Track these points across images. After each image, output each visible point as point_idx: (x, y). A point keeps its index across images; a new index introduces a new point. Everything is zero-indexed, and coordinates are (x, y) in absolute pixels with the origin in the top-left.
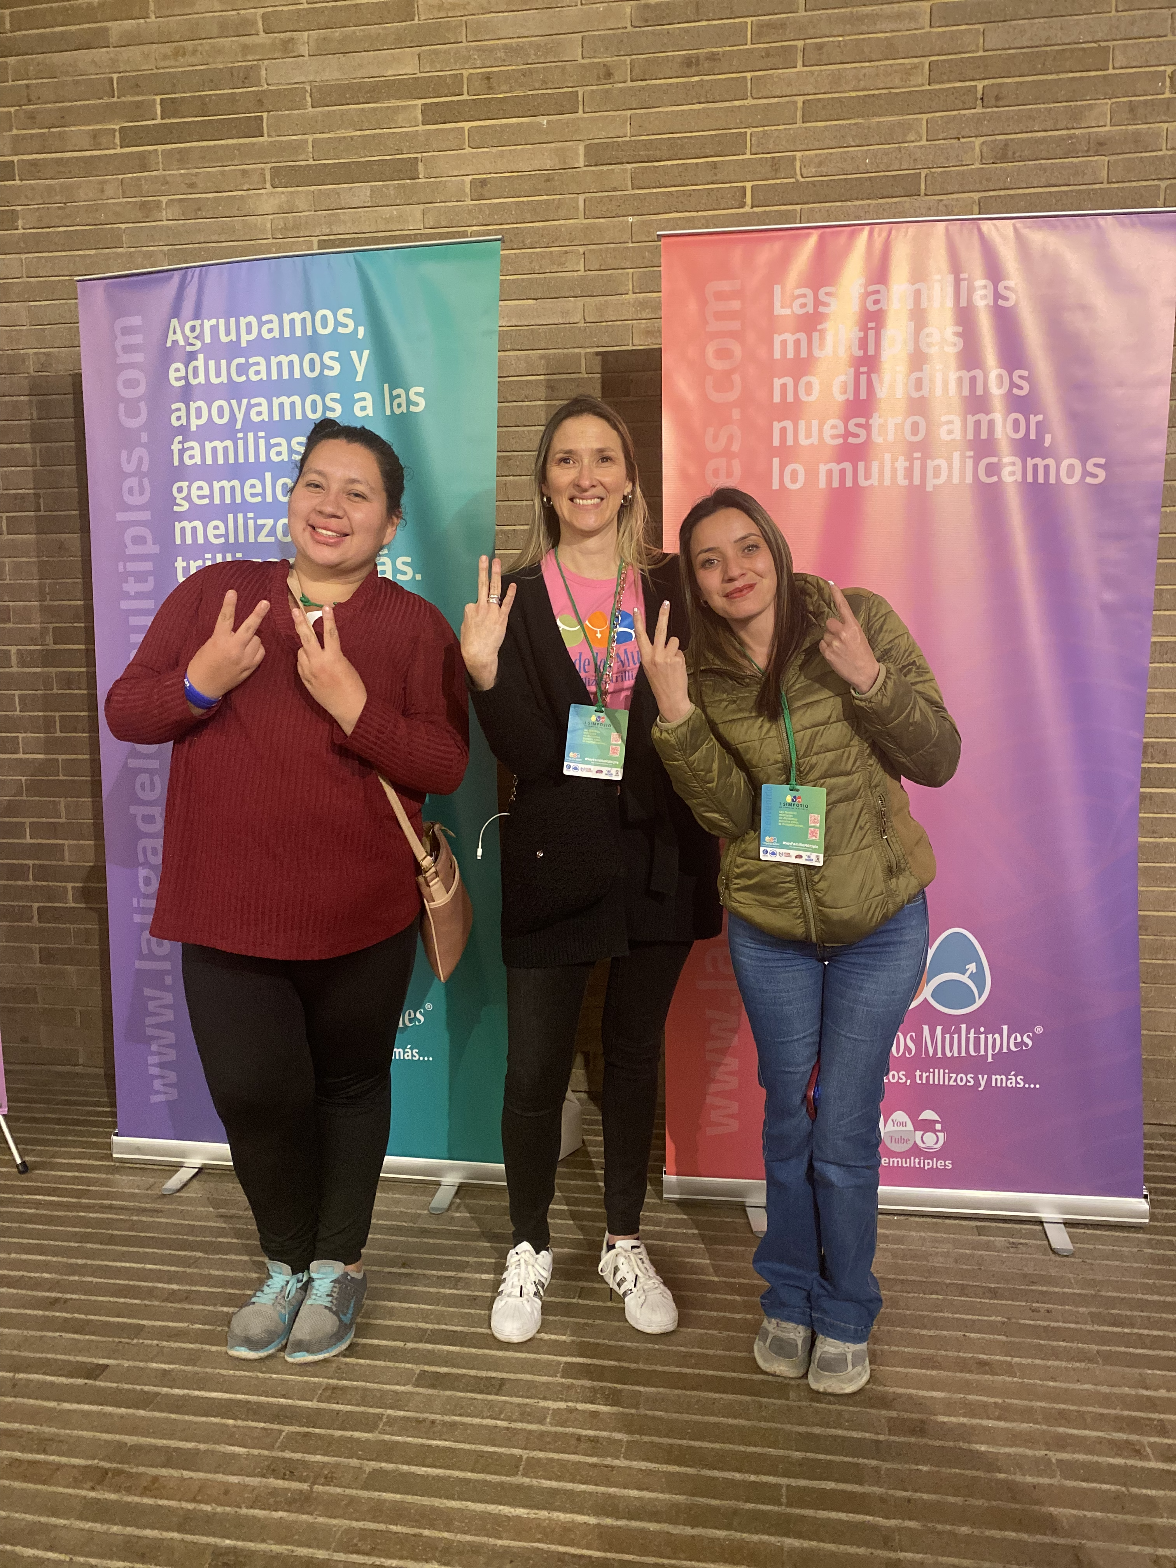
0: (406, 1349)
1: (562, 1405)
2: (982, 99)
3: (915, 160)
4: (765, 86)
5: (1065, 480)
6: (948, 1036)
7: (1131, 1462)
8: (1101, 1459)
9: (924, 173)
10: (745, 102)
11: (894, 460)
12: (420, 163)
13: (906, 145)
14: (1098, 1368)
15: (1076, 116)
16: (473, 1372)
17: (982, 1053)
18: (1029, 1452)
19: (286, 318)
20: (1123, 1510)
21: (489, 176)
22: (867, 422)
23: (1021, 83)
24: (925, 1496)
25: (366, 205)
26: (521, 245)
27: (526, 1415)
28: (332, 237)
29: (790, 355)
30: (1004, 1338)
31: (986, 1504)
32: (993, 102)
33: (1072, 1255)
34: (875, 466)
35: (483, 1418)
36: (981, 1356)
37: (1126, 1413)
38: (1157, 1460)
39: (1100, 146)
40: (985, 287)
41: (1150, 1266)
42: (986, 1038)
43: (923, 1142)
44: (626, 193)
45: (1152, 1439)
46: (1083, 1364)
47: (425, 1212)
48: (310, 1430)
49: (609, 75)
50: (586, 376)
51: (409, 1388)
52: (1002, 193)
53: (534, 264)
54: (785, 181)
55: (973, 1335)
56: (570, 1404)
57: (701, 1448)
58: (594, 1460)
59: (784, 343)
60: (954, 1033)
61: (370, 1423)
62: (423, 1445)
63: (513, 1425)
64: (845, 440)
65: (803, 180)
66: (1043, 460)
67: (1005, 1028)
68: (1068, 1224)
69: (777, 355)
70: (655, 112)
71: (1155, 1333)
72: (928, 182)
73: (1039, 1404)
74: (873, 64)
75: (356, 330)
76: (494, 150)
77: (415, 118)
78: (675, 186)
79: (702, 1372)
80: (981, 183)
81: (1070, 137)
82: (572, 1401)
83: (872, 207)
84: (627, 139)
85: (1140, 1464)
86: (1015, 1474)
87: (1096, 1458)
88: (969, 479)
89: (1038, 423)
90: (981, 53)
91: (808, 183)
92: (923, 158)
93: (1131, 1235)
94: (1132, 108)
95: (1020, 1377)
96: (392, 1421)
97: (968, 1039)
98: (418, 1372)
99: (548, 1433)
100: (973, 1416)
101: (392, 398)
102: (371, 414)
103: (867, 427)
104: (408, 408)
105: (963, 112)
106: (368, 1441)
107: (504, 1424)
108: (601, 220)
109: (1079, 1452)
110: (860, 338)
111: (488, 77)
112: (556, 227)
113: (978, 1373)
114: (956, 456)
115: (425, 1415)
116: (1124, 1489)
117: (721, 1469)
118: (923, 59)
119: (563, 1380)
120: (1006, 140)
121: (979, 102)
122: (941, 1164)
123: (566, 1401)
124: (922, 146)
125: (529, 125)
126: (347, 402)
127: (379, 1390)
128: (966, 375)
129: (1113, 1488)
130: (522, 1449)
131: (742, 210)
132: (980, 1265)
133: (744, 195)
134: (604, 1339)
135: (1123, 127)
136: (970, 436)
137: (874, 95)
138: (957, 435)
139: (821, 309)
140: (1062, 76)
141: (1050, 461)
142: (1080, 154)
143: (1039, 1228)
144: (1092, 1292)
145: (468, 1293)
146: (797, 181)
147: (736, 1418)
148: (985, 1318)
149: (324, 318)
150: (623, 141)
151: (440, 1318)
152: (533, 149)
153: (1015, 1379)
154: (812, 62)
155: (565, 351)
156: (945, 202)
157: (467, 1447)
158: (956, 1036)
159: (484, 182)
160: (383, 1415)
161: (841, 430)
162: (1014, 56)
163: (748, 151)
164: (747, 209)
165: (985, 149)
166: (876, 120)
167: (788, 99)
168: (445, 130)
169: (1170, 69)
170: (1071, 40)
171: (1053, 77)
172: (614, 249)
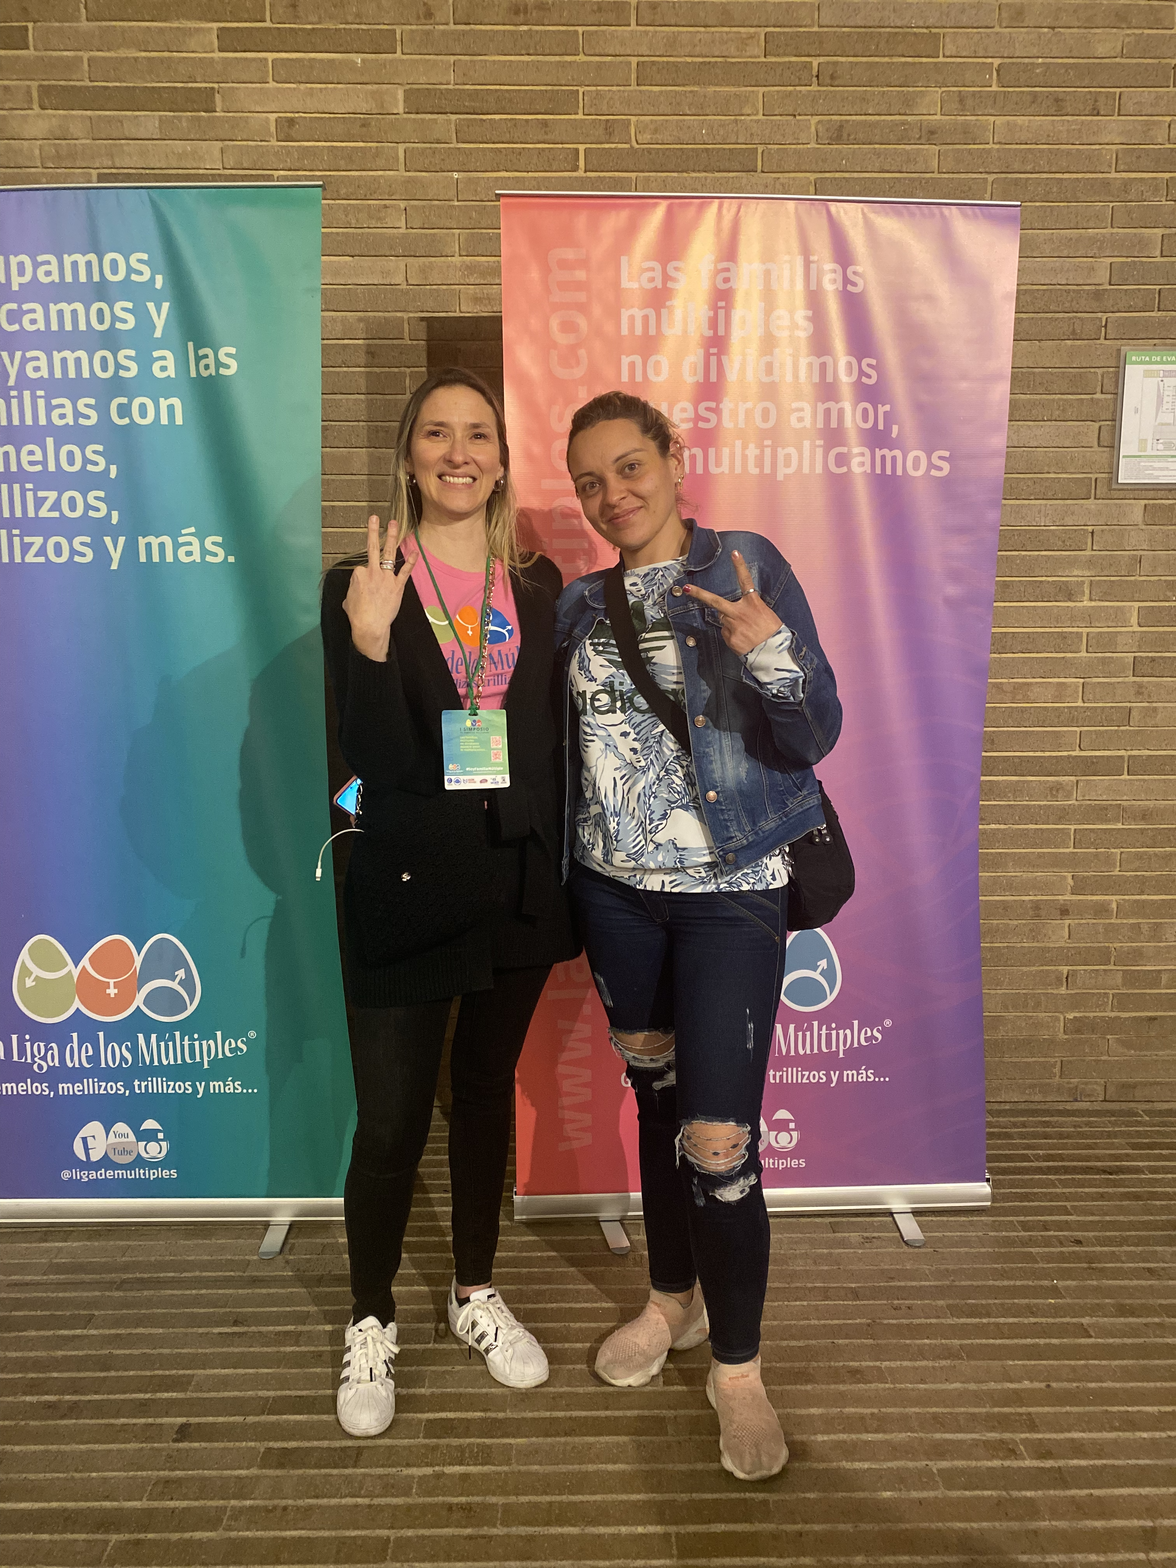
0: (246, 1424)
1: (429, 1471)
2: (817, 76)
3: (752, 134)
4: (598, 42)
5: (911, 472)
6: (800, 1034)
7: (1007, 1463)
8: (980, 1464)
9: (760, 149)
10: (577, 58)
11: (745, 447)
12: (217, 95)
13: (743, 118)
14: (965, 1365)
15: (908, 104)
16: (325, 1444)
17: (834, 1049)
18: (911, 1464)
19: (68, 260)
20: (1007, 1517)
21: (297, 115)
22: (718, 406)
23: (857, 63)
24: (817, 1527)
25: (154, 137)
26: (335, 195)
27: (390, 1487)
28: (114, 171)
29: (639, 331)
30: (871, 1341)
31: (877, 1528)
32: (828, 81)
33: (924, 1245)
34: (726, 451)
35: (341, 1497)
36: (851, 1364)
37: (996, 1410)
38: (1032, 1459)
40: (835, 271)
41: (996, 1250)
42: (838, 1034)
43: (777, 1143)
44: (451, 146)
45: (1023, 1436)
46: (949, 1362)
47: (255, 1258)
48: (142, 1536)
49: (429, 15)
50: (410, 342)
51: (254, 1471)
52: (837, 175)
53: (350, 216)
54: (620, 146)
55: (840, 1341)
56: (437, 1468)
57: (582, 1502)
58: (468, 1531)
59: (632, 318)
60: (807, 1030)
61: (212, 1521)
62: (275, 1538)
63: (376, 1501)
64: (696, 424)
65: (638, 146)
66: (891, 450)
67: (856, 1023)
68: (916, 1213)
69: (625, 331)
70: (481, 61)
71: (1011, 1320)
72: (765, 159)
73: (913, 1410)
74: (708, 29)
75: (152, 279)
76: (302, 86)
77: (212, 43)
78: (503, 143)
79: (575, 1414)
80: (817, 163)
81: (903, 123)
82: (438, 1465)
83: (708, 181)
84: (450, 87)
85: (1016, 1464)
86: (900, 1490)
87: (973, 1463)
88: (819, 469)
89: (885, 413)
90: (816, 29)
91: (643, 149)
92: (759, 133)
93: (975, 1218)
94: (962, 99)
95: (892, 1383)
96: (237, 1514)
97: (820, 1035)
98: (262, 1450)
99: (416, 1506)
100: (851, 1431)
101: (198, 359)
102: (173, 376)
103: (717, 411)
104: (217, 370)
105: (798, 88)
106: (210, 1540)
107: (366, 1501)
108: (424, 174)
109: (957, 1459)
110: (709, 318)
112: (375, 178)
113: (851, 1384)
114: (807, 444)
115: (276, 1502)
116: (1004, 1493)
117: (607, 1524)
118: (759, 29)
119: (427, 1441)
120: (841, 121)
121: (815, 79)
122: (794, 1163)
123: (432, 1465)
124: (759, 120)
125: (341, 62)
126: (145, 362)
127: (221, 1478)
128: (817, 361)
129: (994, 1493)
130: (389, 1528)
131: (574, 174)
132: (839, 1264)
133: (577, 159)
134: (466, 1388)
135: (953, 117)
136: (820, 425)
137: (710, 63)
138: (808, 422)
139: (670, 284)
140: (895, 60)
141: (897, 453)
142: (912, 142)
143: (890, 1219)
144: (948, 1283)
145: (312, 1349)
146: (632, 147)
147: (615, 1463)
148: (850, 1321)
149: (114, 264)
150: (446, 89)
151: (283, 1382)
152: (347, 88)
153: (887, 1386)
154: (646, 22)
155: (386, 314)
156: (781, 180)
157: (326, 1534)
158: (808, 1033)
159: (291, 122)
160: (226, 1508)
161: (691, 414)
162: (849, 35)
163: (580, 111)
164: (580, 173)
165: (820, 129)
166: (712, 89)
167: (621, 59)
168: (246, 59)
169: (997, 62)
170: (904, 23)
171: (886, 59)
172: (438, 207)
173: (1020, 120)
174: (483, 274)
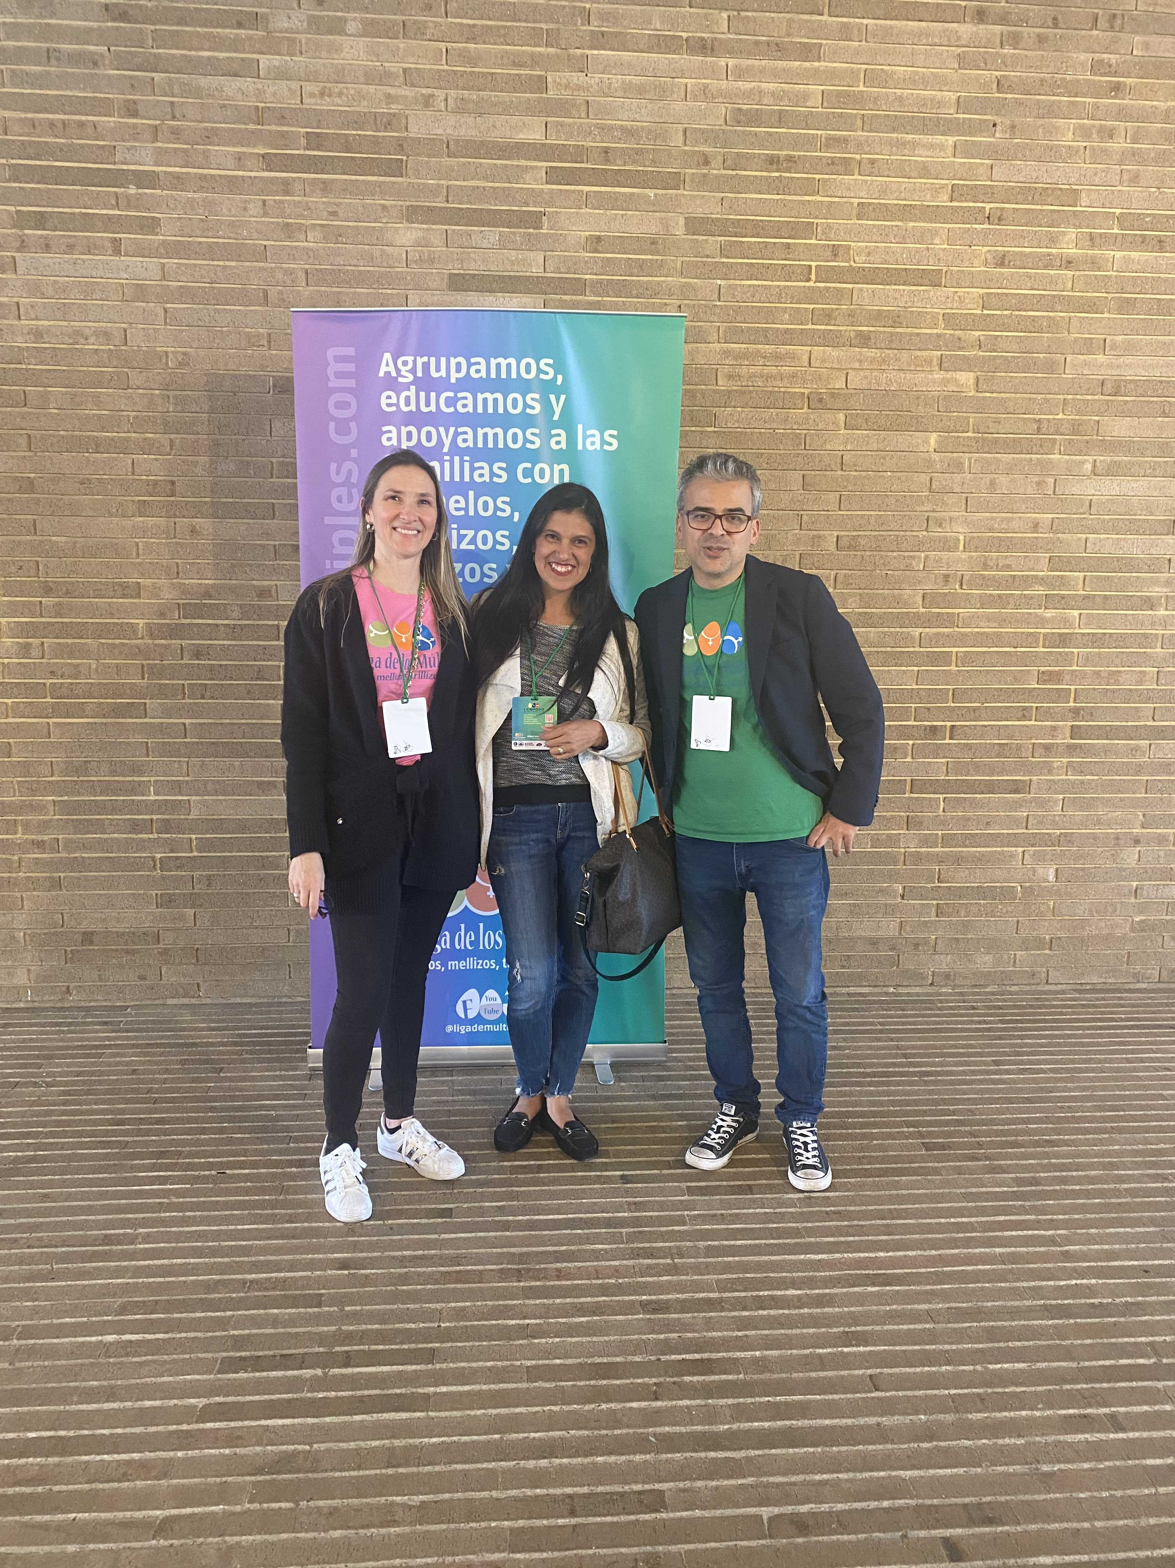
2: (989, 217)
3: (939, 259)
4: (830, 187)
9: (945, 269)
10: (814, 198)
12: (544, 216)
13: (933, 246)
15: (1053, 240)
19: (494, 362)
21: (603, 234)
23: (1017, 209)
25: (494, 247)
30: (1052, 1126)
32: (996, 221)
36: (1045, 1137)
39: (1069, 263)
44: (717, 260)
49: (707, 163)
52: (999, 291)
54: (842, 264)
55: (1032, 1126)
61: (679, 1221)
70: (742, 197)
74: (911, 180)
75: (555, 377)
76: (608, 212)
77: (541, 178)
78: (755, 259)
80: (986, 282)
81: (1049, 254)
83: (904, 291)
84: (719, 216)
90: (989, 182)
91: (859, 267)
92: (943, 257)
94: (1092, 237)
101: (585, 437)
105: (974, 226)
108: (695, 280)
109: (1133, 1183)
111: (606, 151)
112: (659, 283)
113: (1049, 1148)
115: (714, 1212)
117: (928, 1218)
118: (948, 181)
120: (1004, 251)
121: (986, 219)
124: (944, 248)
125: (638, 195)
126: (546, 437)
127: (668, 1201)
131: (807, 284)
133: (810, 273)
135: (1085, 251)
137: (911, 205)
140: (1045, 207)
142: (1054, 268)
146: (851, 265)
148: (1034, 1115)
149: (528, 366)
150: (715, 218)
152: (641, 215)
153: (1072, 1148)
154: (866, 173)
156: (958, 294)
159: (599, 239)
160: (684, 1215)
162: (1013, 188)
163: (814, 237)
164: (811, 284)
165: (989, 256)
166: (912, 224)
167: (845, 200)
168: (567, 191)
169: (1118, 211)
170: (1053, 181)
171: (1039, 207)
172: (705, 306)
173: (1133, 254)
174: (735, 358)
